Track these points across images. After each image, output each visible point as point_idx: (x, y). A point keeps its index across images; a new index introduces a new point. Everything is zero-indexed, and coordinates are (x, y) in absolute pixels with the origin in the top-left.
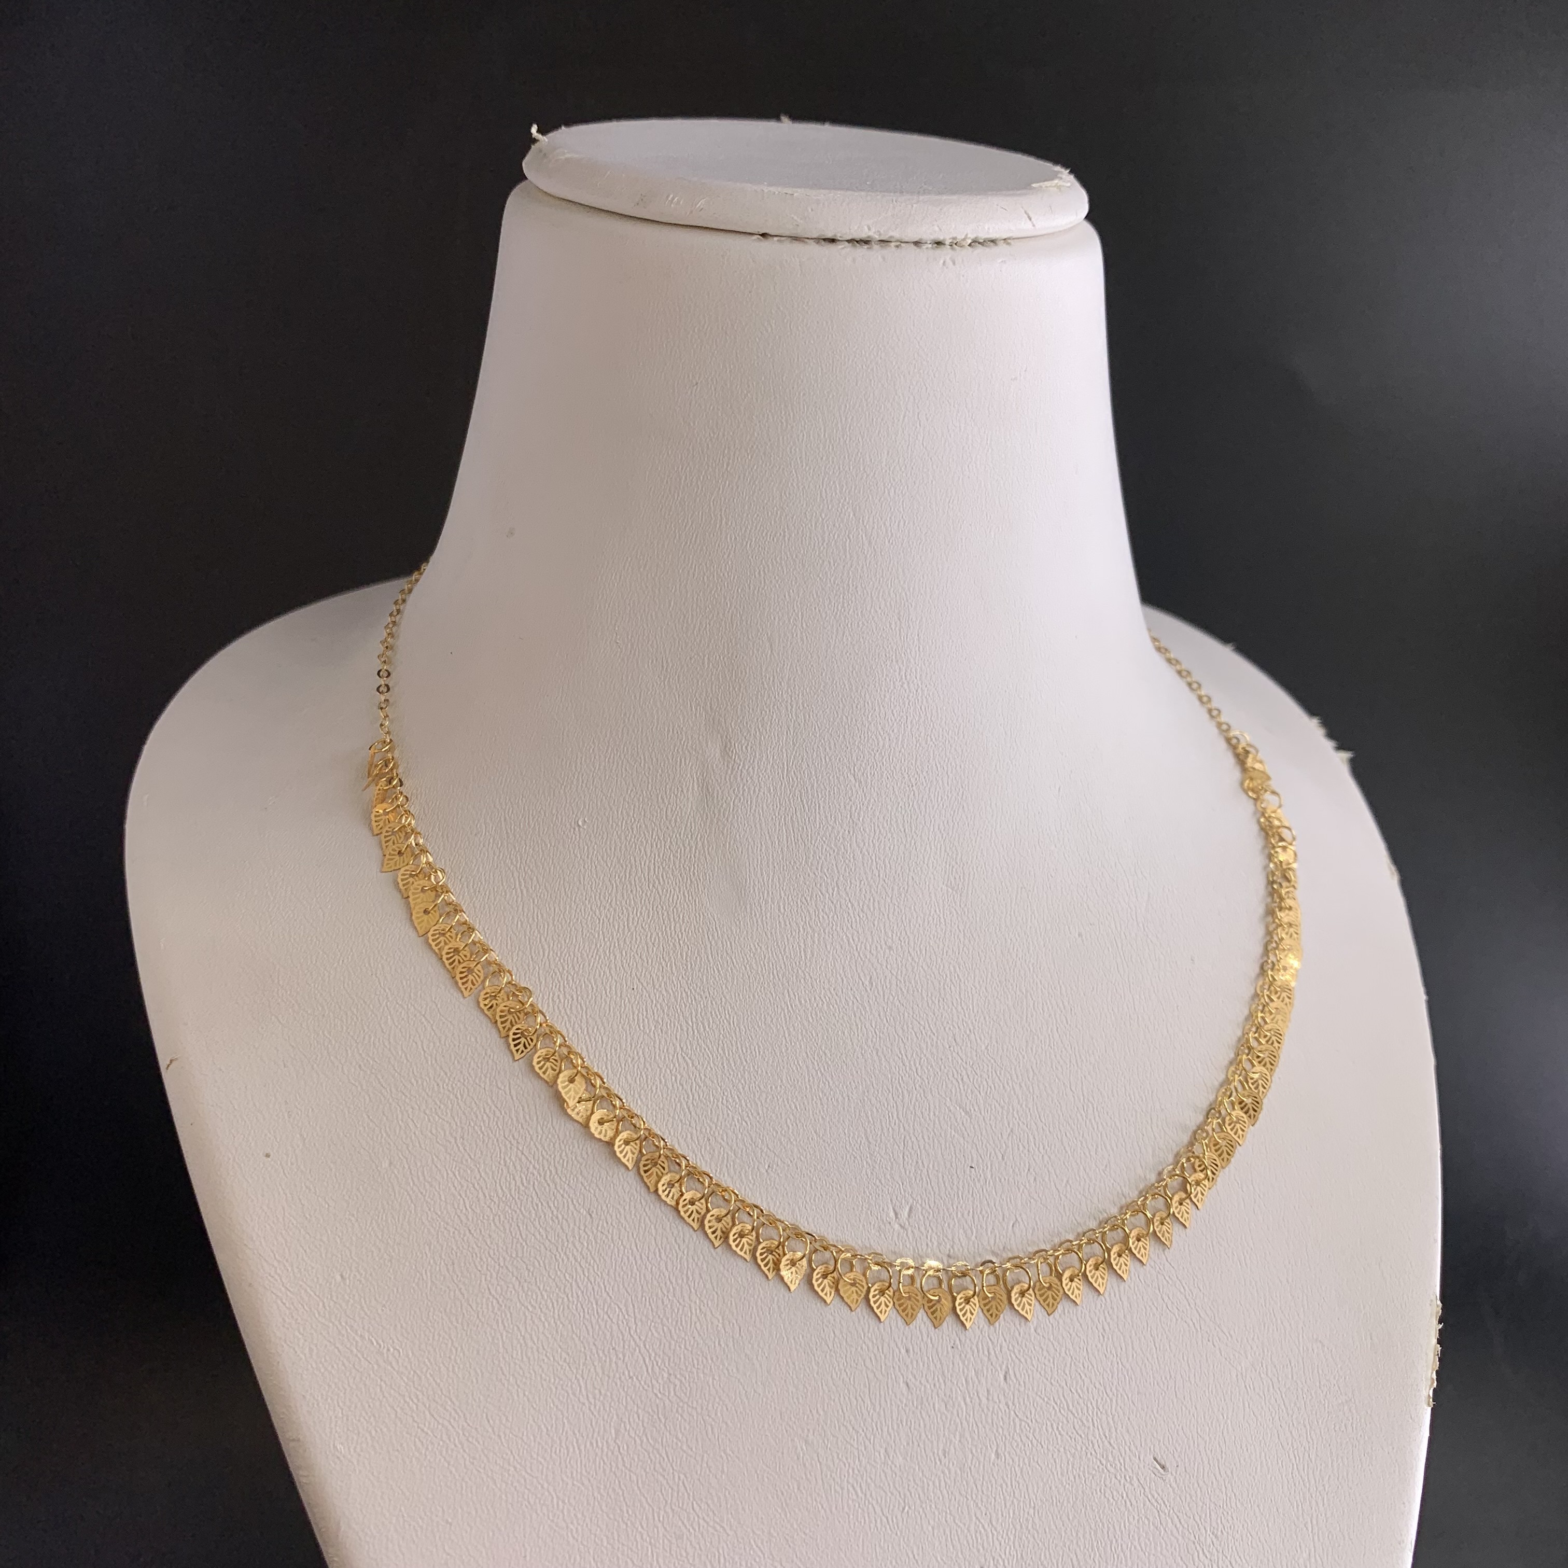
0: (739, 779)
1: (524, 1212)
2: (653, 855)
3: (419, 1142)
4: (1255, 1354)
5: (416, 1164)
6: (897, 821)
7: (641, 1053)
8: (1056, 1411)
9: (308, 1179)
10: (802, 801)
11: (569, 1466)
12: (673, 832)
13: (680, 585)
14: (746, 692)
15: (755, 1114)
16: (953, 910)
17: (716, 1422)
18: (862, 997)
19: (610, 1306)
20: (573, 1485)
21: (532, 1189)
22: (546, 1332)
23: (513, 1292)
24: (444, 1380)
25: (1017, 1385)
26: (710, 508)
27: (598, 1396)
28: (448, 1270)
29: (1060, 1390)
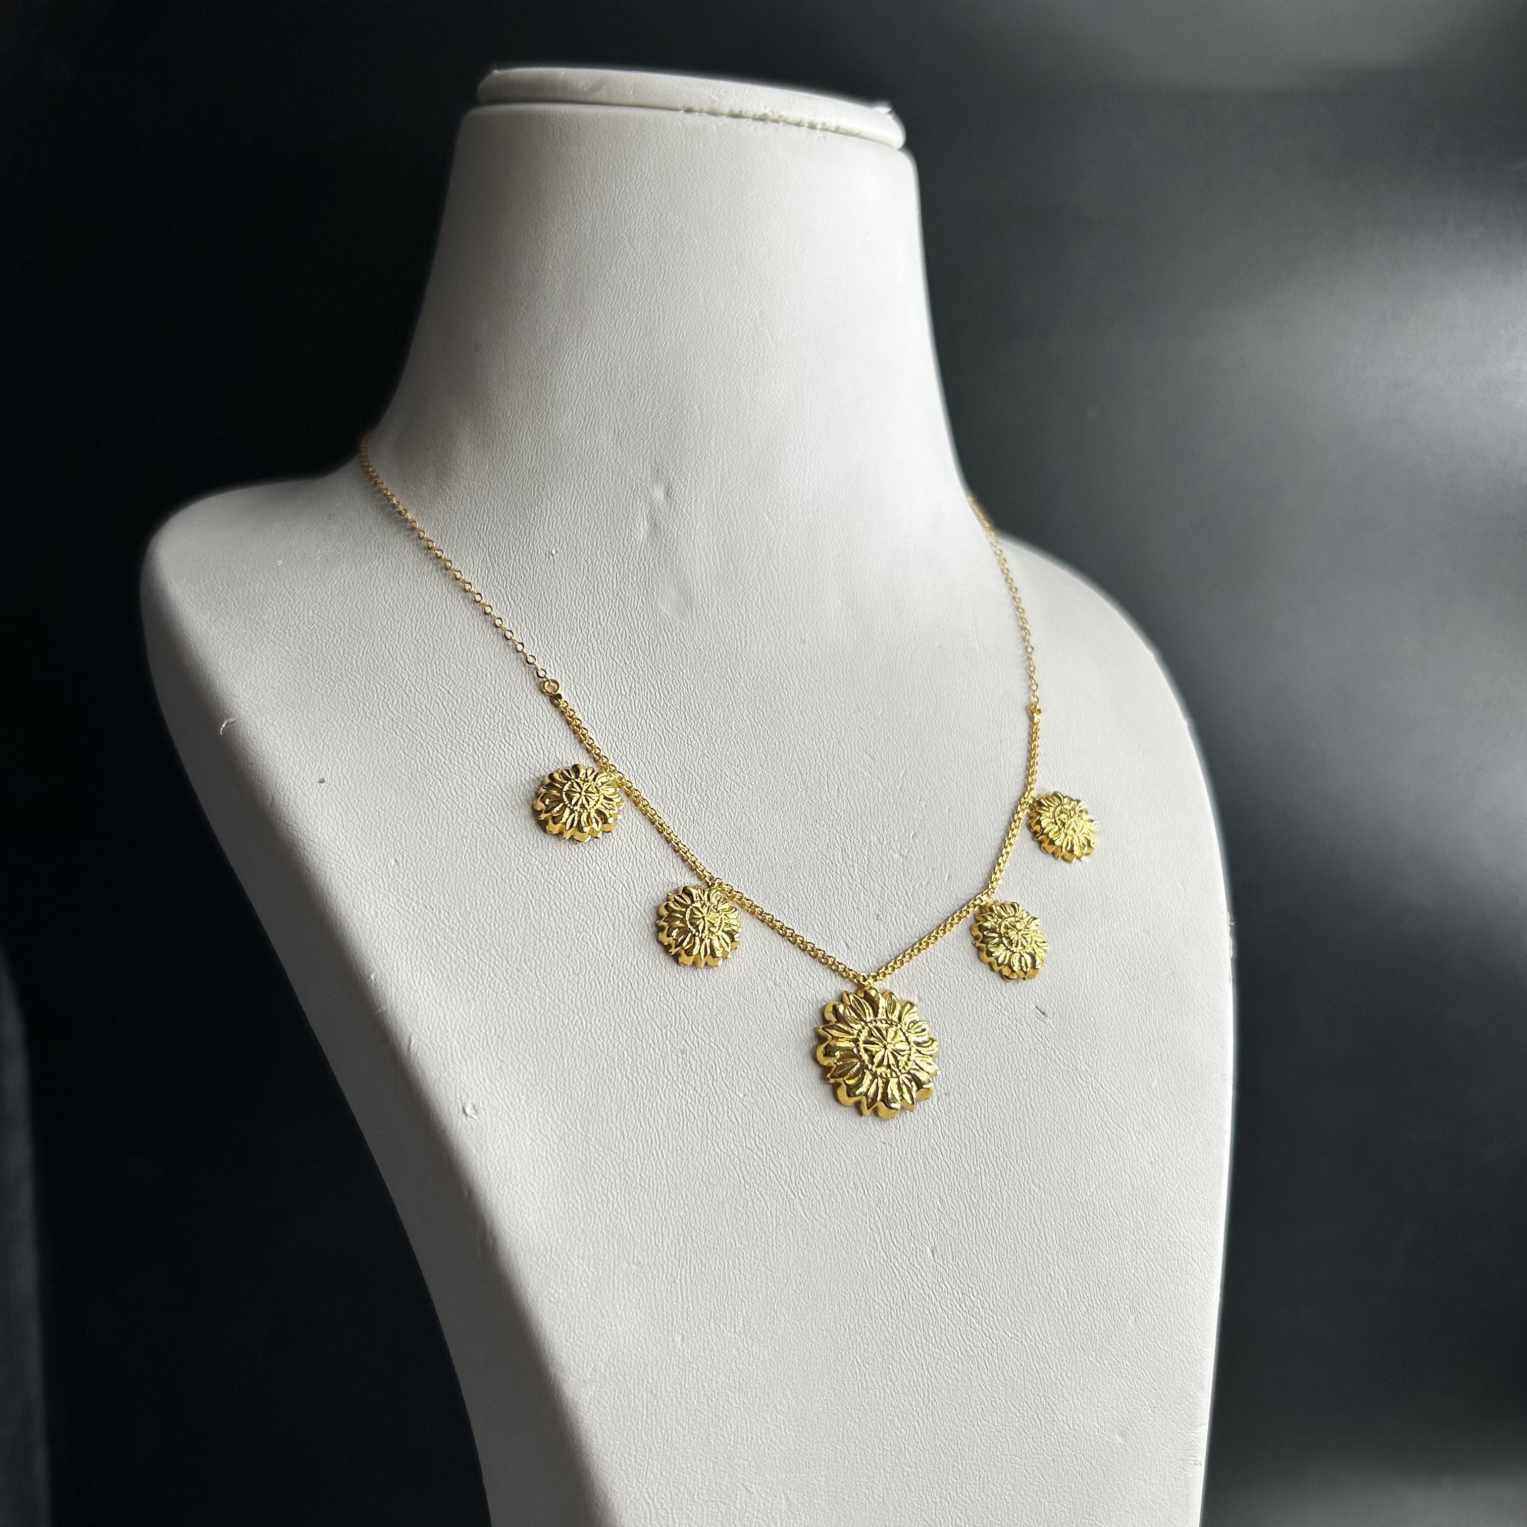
0: (680, 515)
2: (614, 573)
3: (449, 769)
4: (1100, 937)
7: (620, 709)
9: (359, 795)
10: (729, 533)
11: (593, 997)
14: (683, 448)
15: (714, 752)
18: (786, 674)
22: (566, 900)
27: (611, 946)
28: (483, 856)
29: (961, 953)
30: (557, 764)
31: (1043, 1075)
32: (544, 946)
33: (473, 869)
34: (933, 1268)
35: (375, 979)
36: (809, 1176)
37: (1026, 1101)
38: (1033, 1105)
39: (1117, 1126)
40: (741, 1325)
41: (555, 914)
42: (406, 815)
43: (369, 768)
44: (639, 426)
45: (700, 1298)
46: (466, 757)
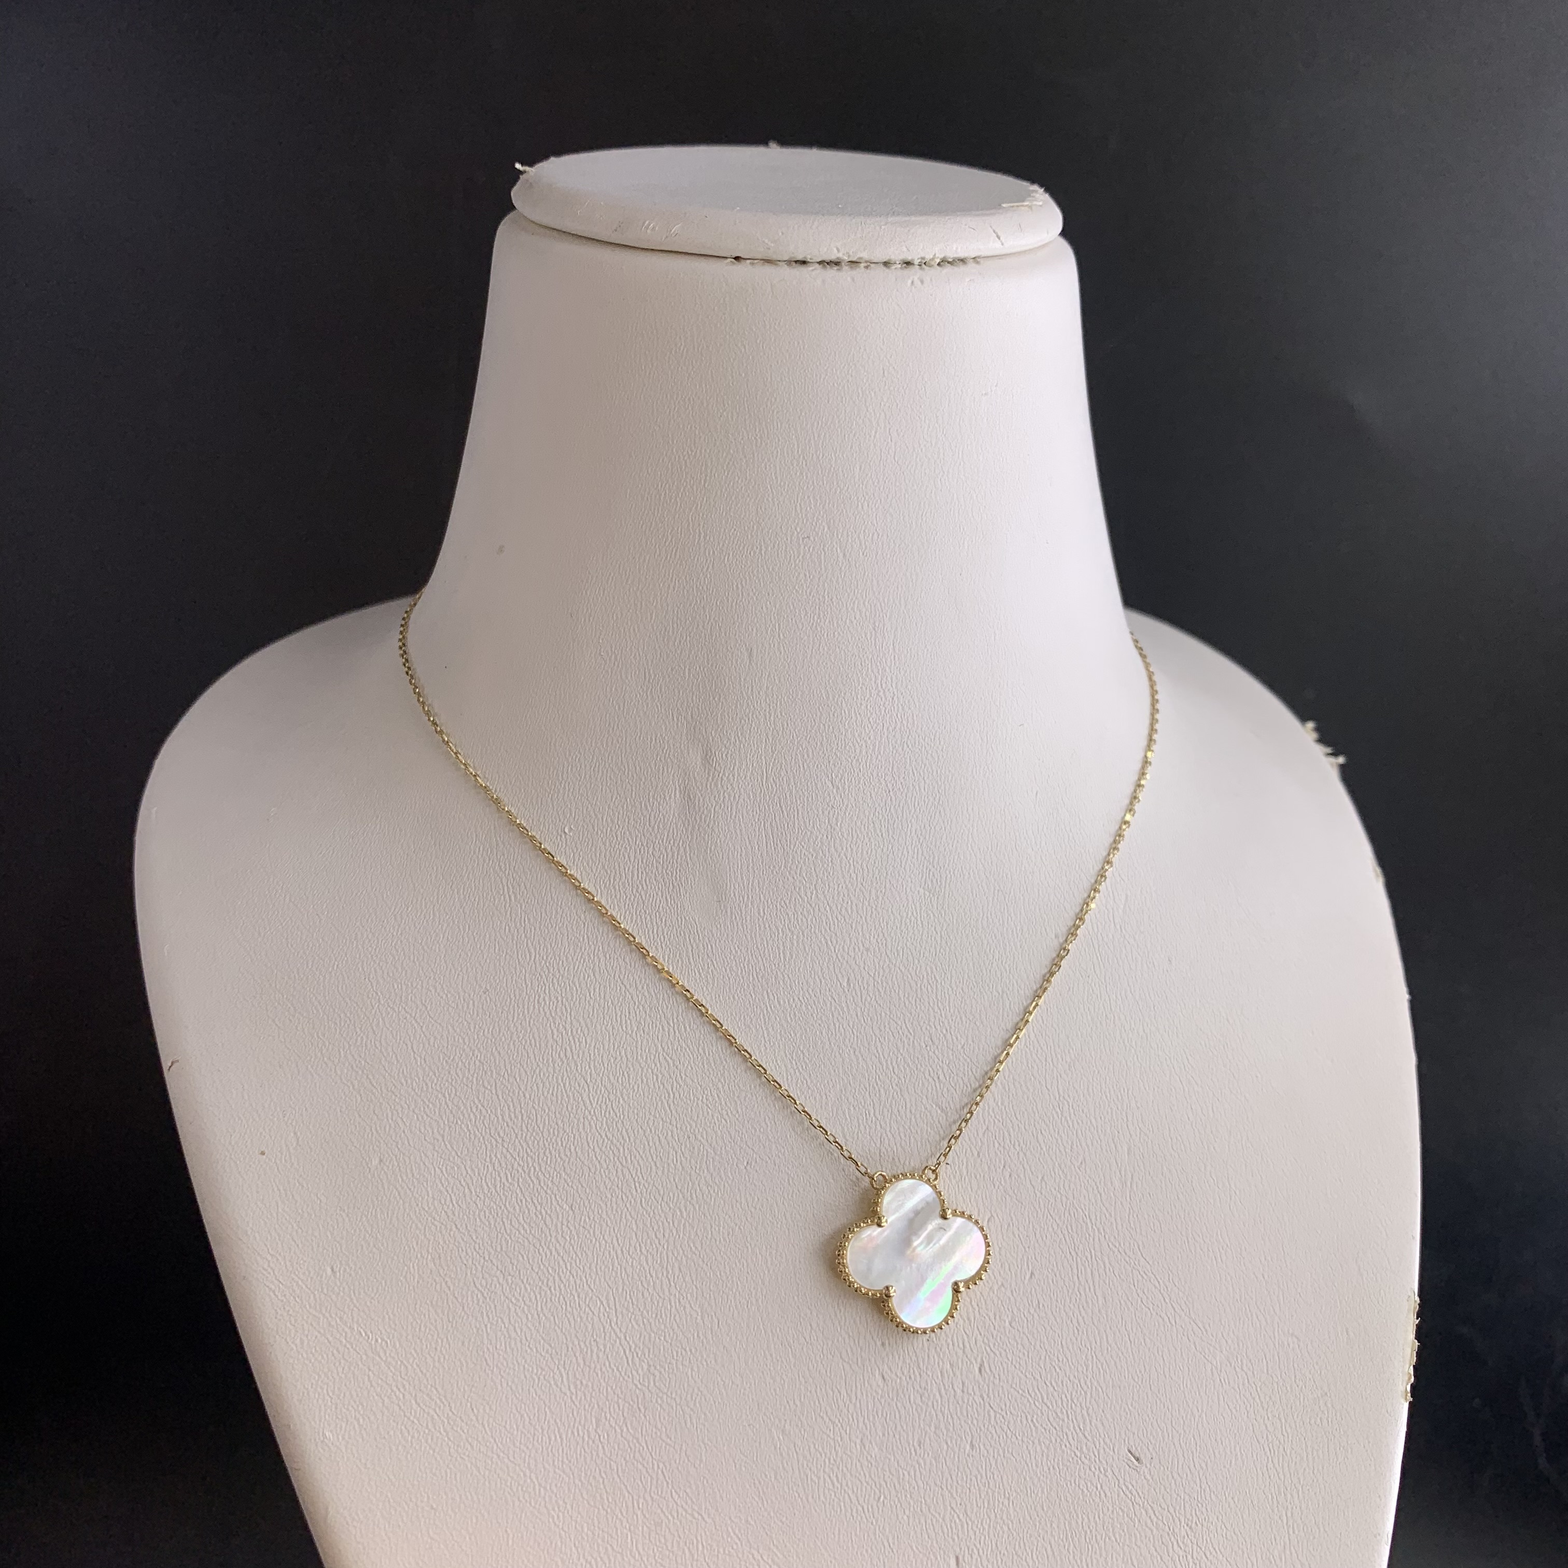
0: (720, 786)
1: (509, 1209)
2: (636, 860)
3: (408, 1140)
4: (1230, 1348)
5: (405, 1161)
6: (874, 826)
8: (1030, 1404)
9: (301, 1176)
10: (780, 807)
11: (550, 1454)
12: (656, 838)
13: (661, 598)
14: (726, 700)
15: (734, 1112)
16: (930, 912)
17: (694, 1413)
18: (839, 997)
19: (592, 1297)
20: (555, 1472)
21: (516, 1185)
22: (530, 1325)
23: (498, 1285)
24: (430, 1370)
25: (992, 1378)
26: (689, 524)
27: (579, 1387)
28: (435, 1264)
29: (1035, 1383)
30: (537, 1134)
41: (513, 1343)
42: (351, 1205)
46: (430, 1124)
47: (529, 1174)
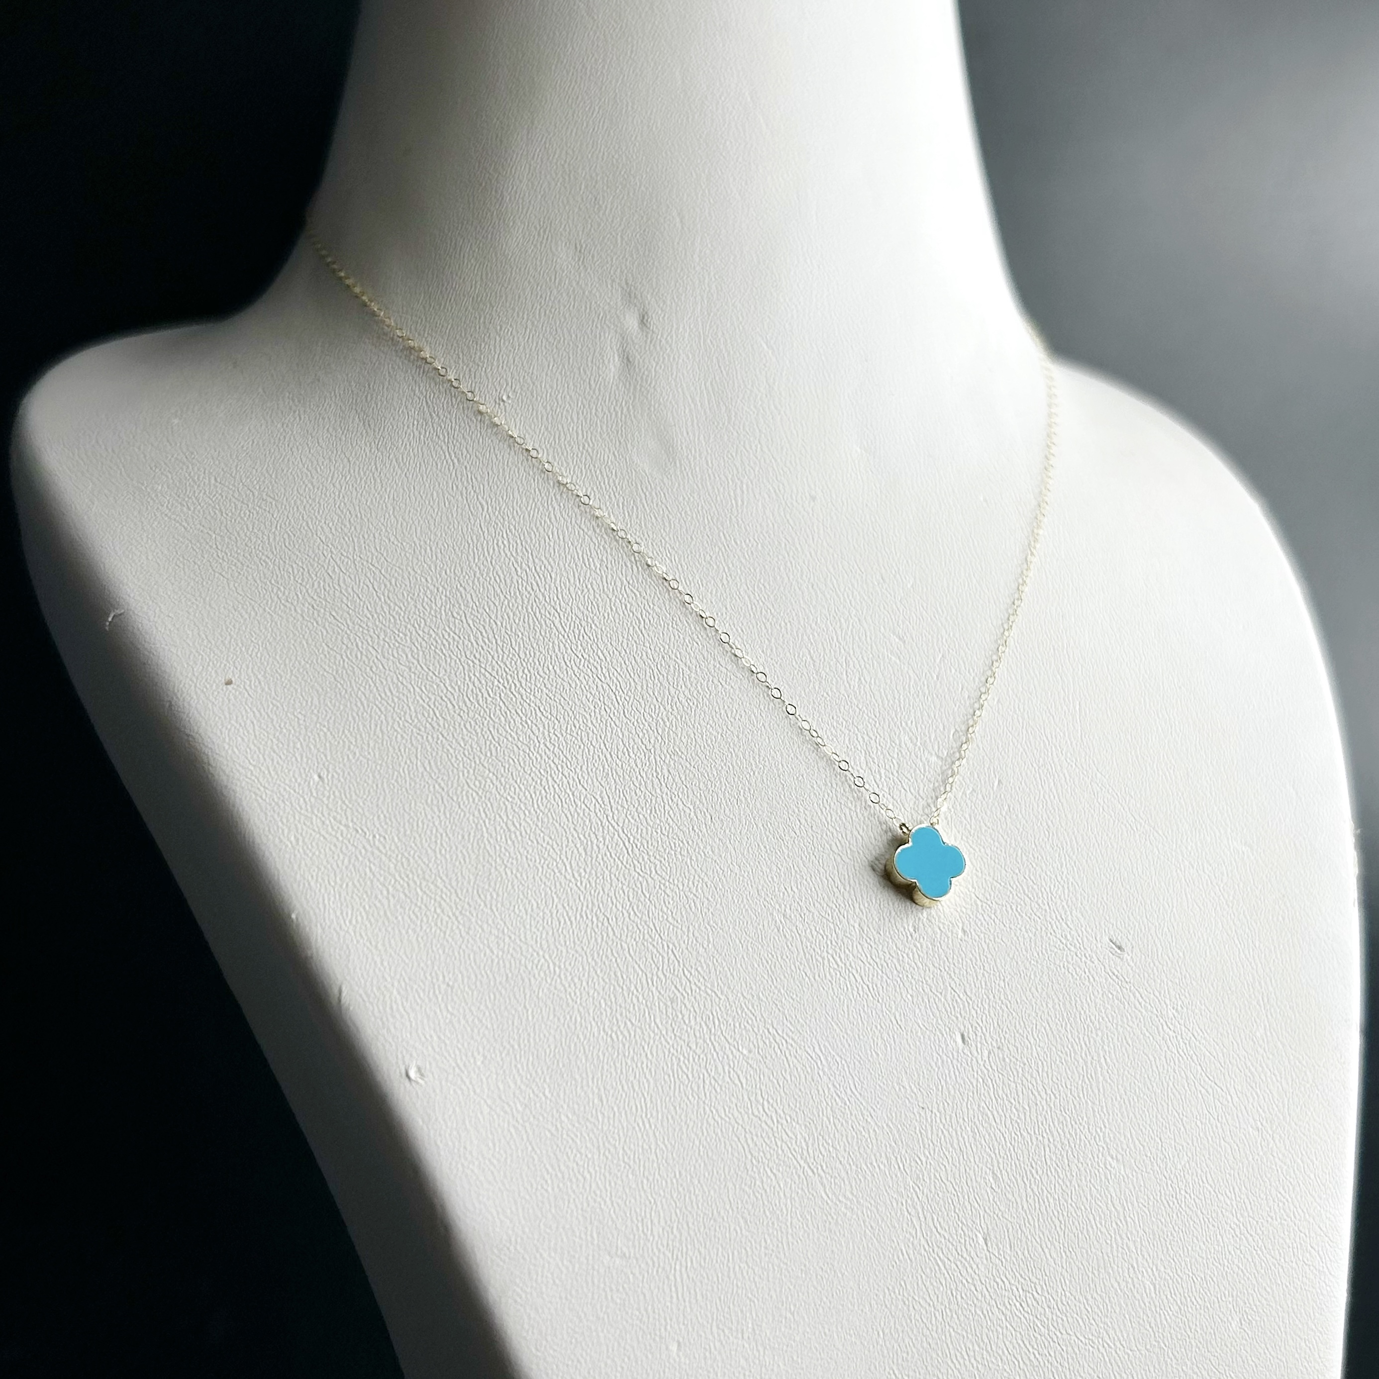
0: (658, 348)
1: (495, 720)
3: (382, 665)
9: (274, 699)
10: (720, 367)
11: (561, 935)
12: (598, 400)
14: (660, 265)
16: (869, 469)
18: (793, 539)
19: (586, 797)
28: (425, 769)
29: (1015, 876)
30: (514, 655)
31: (1120, 1023)
32: (501, 875)
33: (413, 784)
34: (987, 1259)
35: (297, 919)
36: (831, 1149)
37: (1099, 1055)
38: (1108, 1060)
39: (1213, 1084)
40: (750, 1330)
41: (513, 836)
42: (331, 721)
43: (285, 665)
44: (606, 241)
45: (699, 1297)
46: (403, 651)
47: (510, 689)
